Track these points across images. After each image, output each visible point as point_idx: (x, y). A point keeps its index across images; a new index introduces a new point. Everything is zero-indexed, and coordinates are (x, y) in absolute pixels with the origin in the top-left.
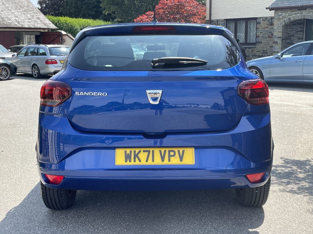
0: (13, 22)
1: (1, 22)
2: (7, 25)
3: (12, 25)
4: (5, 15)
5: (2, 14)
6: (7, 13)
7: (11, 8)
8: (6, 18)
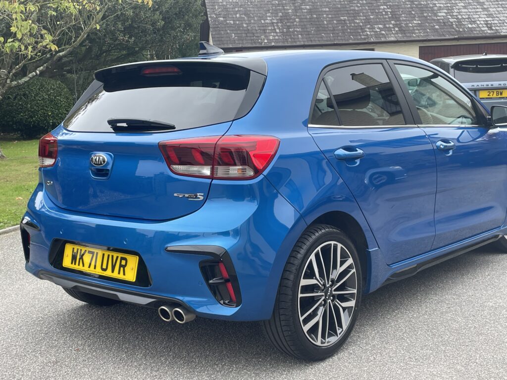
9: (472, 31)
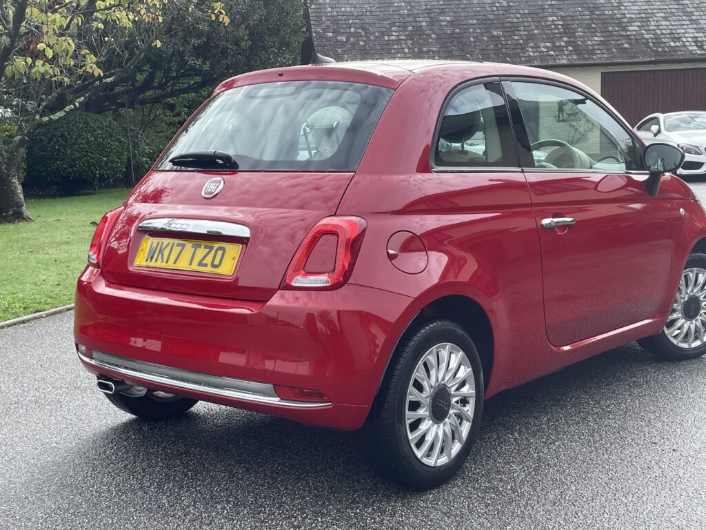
0: (685, 46)
1: (649, 47)
2: (663, 54)
3: (679, 53)
4: (671, 27)
5: (660, 27)
6: (677, 23)
7: (695, 8)
8: (668, 36)
9: (675, 51)
